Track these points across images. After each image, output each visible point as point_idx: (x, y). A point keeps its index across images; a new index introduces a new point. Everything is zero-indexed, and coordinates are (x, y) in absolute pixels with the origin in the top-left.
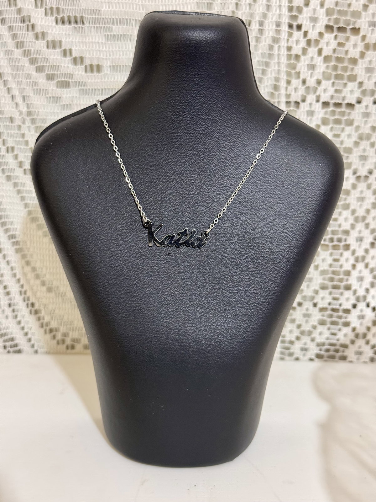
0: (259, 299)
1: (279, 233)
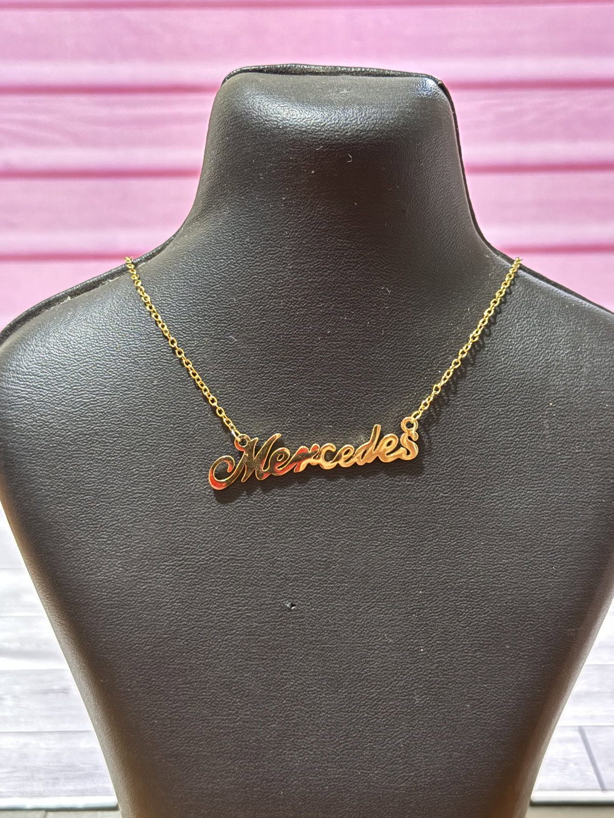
0: (496, 700)
1: (536, 552)
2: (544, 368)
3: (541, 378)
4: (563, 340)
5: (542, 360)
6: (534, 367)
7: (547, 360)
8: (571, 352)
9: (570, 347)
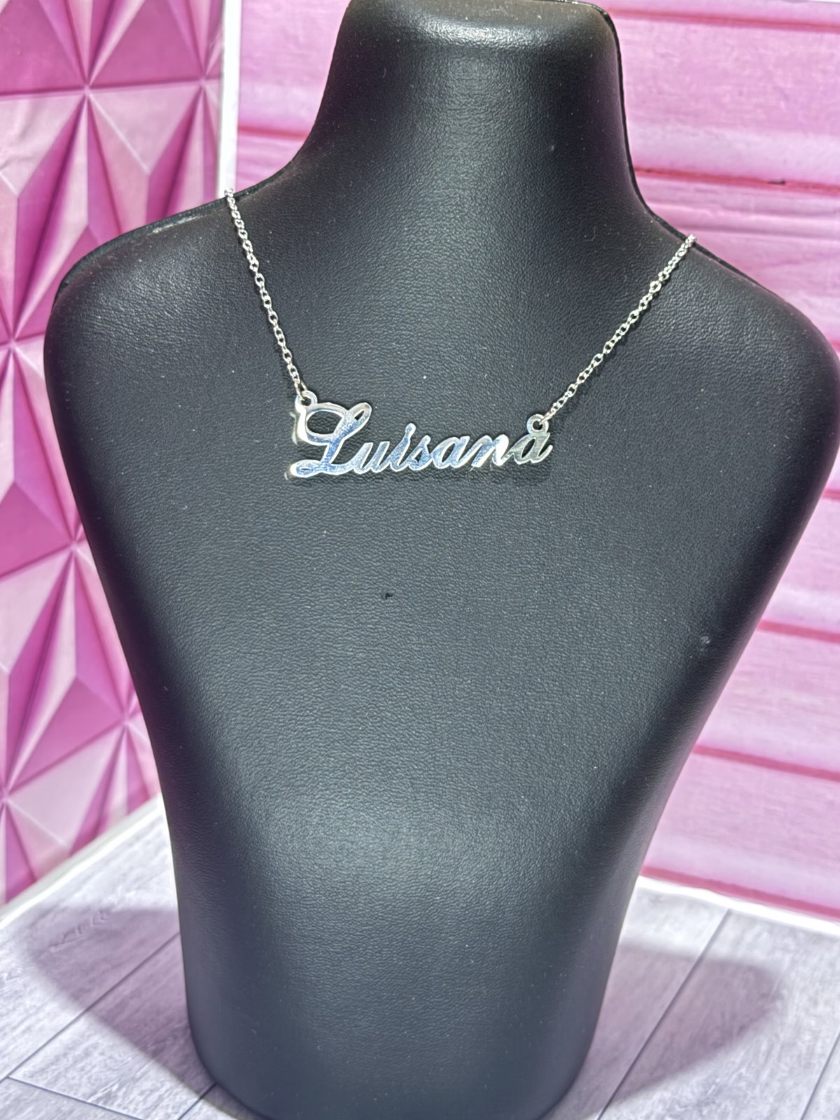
2: (698, 348)
3: (693, 360)
4: (722, 320)
5: (696, 339)
6: (686, 346)
7: (702, 339)
8: (730, 334)
9: (729, 328)
